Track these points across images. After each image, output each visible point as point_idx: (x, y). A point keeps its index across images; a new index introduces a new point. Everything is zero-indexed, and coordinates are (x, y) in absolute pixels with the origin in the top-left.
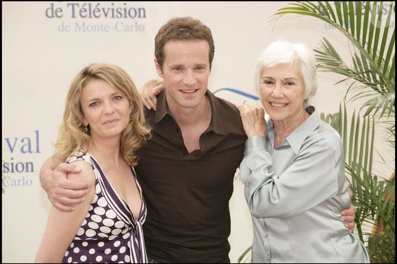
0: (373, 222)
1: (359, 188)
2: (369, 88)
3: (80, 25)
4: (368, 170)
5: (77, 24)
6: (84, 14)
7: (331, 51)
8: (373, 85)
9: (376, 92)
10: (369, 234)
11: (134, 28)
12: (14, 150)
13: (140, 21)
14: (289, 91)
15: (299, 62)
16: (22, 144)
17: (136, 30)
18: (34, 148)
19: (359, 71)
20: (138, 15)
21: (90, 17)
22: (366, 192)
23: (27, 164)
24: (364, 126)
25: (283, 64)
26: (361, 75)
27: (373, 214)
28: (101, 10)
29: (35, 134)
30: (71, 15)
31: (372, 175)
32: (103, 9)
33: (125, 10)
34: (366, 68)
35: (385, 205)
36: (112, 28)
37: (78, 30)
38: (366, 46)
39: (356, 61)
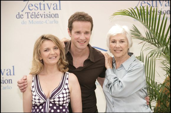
0: (156, 102)
1: (149, 88)
2: (153, 45)
3: (31, 21)
4: (153, 80)
5: (29, 21)
6: (32, 17)
7: (136, 30)
8: (154, 44)
9: (156, 47)
10: (154, 106)
11: (54, 22)
12: (4, 75)
13: (56, 19)
14: (122, 45)
15: (126, 33)
16: (7, 72)
17: (55, 23)
18: (12, 73)
19: (148, 38)
20: (55, 17)
21: (35, 18)
22: (152, 89)
23: (9, 80)
24: (151, 61)
25: (119, 34)
26: (149, 40)
27: (155, 98)
28: (40, 15)
29: (12, 67)
30: (27, 17)
31: (155, 82)
32: (41, 15)
33: (50, 15)
34: (151, 37)
35: (160, 94)
36: (44, 22)
37: (30, 23)
38: (151, 27)
39: (147, 34)
